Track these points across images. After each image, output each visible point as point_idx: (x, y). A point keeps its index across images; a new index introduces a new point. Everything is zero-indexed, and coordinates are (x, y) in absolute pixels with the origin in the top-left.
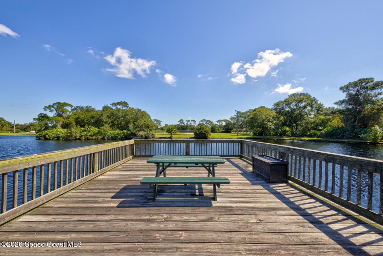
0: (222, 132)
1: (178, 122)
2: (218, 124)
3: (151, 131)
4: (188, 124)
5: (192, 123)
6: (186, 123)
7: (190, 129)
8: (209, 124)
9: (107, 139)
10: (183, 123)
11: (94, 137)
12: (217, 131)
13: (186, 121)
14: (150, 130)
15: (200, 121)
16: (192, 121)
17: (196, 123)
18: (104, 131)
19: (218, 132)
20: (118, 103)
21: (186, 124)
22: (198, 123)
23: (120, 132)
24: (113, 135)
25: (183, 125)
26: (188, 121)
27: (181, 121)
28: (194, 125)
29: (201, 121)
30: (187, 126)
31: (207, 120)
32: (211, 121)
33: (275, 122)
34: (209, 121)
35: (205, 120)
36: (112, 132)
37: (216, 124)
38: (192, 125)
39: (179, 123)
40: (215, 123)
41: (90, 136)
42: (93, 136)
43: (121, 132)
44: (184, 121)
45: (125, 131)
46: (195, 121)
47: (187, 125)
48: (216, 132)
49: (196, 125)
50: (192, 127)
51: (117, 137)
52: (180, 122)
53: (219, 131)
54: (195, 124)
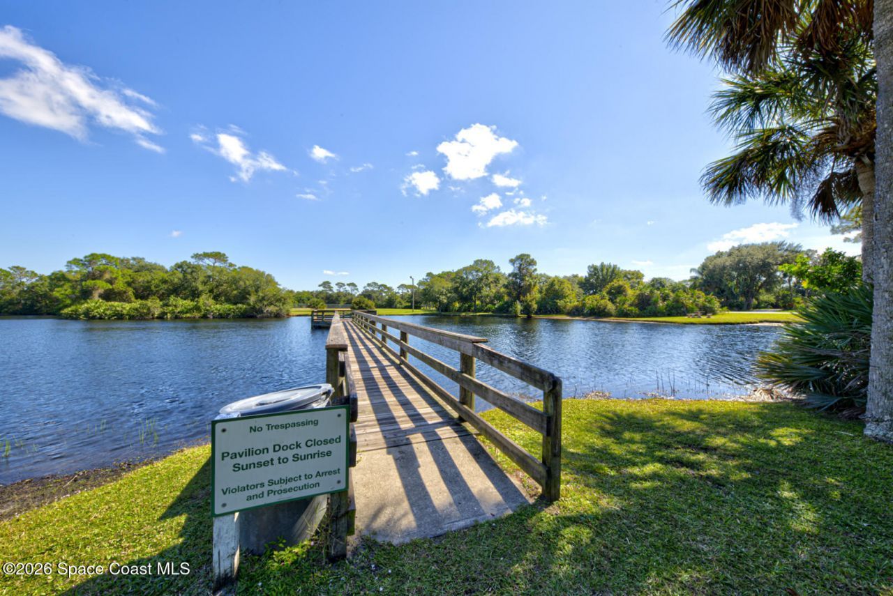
0: (406, 307)
1: (320, 286)
2: (400, 291)
3: (285, 306)
4: (342, 290)
5: (349, 289)
6: (335, 289)
7: (344, 301)
8: (385, 292)
9: (212, 317)
10: (330, 289)
11: (188, 315)
12: (398, 305)
13: (337, 284)
14: (284, 304)
15: (366, 285)
16: (349, 285)
17: (357, 289)
18: (205, 304)
19: (399, 308)
20: (206, 255)
21: (336, 291)
22: (361, 290)
23: (231, 307)
24: (221, 312)
25: (330, 292)
26: (340, 285)
27: (326, 284)
28: (353, 293)
29: (369, 285)
30: (339, 295)
31: (379, 284)
32: (388, 286)
33: (449, 295)
34: (385, 286)
35: (375, 284)
36: (218, 306)
37: (396, 293)
38: (349, 293)
39: (321, 289)
40: (396, 290)
41: (179, 313)
42: (187, 313)
43: (234, 307)
44: (332, 285)
45: (240, 305)
46: (356, 286)
47: (337, 293)
48: (396, 308)
49: (357, 293)
50: (349, 297)
51: (229, 314)
52: (324, 287)
53: (401, 304)
54: (356, 291)
